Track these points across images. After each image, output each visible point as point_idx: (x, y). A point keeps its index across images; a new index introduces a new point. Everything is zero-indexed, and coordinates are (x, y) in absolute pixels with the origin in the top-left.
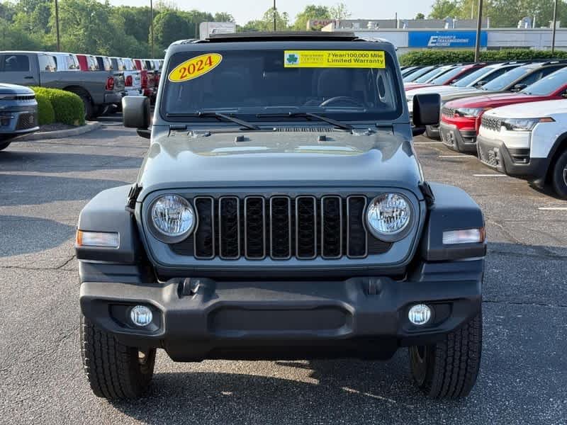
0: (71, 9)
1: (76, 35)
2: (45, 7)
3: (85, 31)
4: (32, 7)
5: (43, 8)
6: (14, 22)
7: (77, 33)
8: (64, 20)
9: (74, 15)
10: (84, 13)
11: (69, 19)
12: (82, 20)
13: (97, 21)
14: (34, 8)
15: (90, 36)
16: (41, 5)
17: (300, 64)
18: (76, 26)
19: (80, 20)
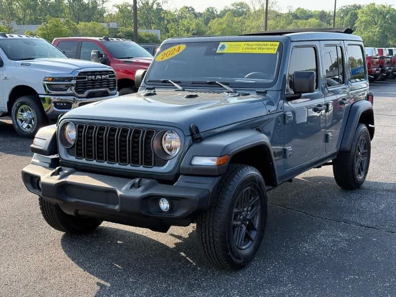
0: (372, 15)
1: (372, 32)
2: (355, 13)
3: (379, 29)
4: (346, 14)
5: (353, 15)
6: (331, 24)
7: (374, 30)
8: (366, 22)
9: (374, 18)
10: (381, 16)
11: (370, 21)
12: (379, 22)
13: (390, 21)
14: (348, 14)
15: (383, 32)
16: (352, 12)
17: (226, 51)
18: (374, 26)
19: (378, 22)
